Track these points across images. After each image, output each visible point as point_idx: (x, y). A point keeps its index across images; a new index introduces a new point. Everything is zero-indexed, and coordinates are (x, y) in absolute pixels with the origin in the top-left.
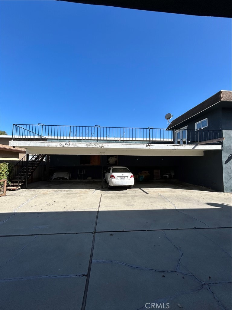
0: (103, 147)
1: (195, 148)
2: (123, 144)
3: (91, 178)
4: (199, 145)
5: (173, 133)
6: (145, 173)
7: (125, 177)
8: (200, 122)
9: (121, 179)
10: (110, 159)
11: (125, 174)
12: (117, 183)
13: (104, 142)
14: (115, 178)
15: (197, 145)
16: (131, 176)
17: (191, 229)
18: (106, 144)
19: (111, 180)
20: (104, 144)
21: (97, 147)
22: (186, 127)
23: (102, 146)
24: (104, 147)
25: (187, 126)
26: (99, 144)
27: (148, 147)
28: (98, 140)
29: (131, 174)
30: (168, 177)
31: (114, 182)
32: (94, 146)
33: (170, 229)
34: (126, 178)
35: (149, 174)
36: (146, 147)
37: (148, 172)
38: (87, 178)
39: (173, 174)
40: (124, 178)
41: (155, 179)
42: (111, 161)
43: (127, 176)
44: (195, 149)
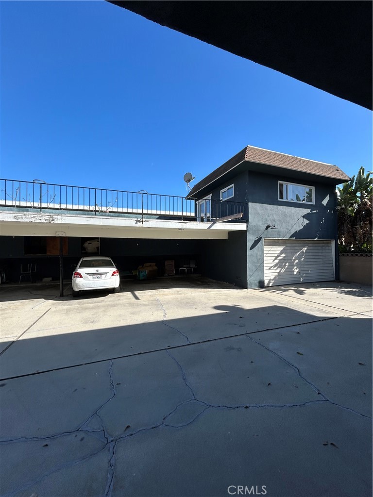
0: (52, 222)
1: (213, 228)
2: (94, 217)
3: (50, 279)
4: (217, 223)
5: (196, 204)
6: (150, 266)
7: (101, 274)
8: (226, 189)
9: (94, 278)
10: (86, 245)
11: (102, 270)
12: (85, 286)
13: (55, 213)
14: (81, 277)
15: (214, 222)
16: (114, 273)
17: (160, 350)
18: (59, 217)
19: (75, 281)
20: (54, 217)
21: (39, 221)
22: (209, 197)
23: (51, 219)
24: (56, 222)
25: (211, 195)
26: (43, 216)
27: (140, 225)
28: (41, 208)
29: (115, 269)
30: (186, 271)
31: (81, 284)
32: (33, 220)
33: (126, 356)
34: (103, 276)
35: (156, 268)
36: (136, 223)
37: (155, 264)
38: (42, 280)
39: (193, 266)
40: (100, 276)
41: (166, 275)
42: (90, 247)
43: (106, 273)
44: (211, 228)
